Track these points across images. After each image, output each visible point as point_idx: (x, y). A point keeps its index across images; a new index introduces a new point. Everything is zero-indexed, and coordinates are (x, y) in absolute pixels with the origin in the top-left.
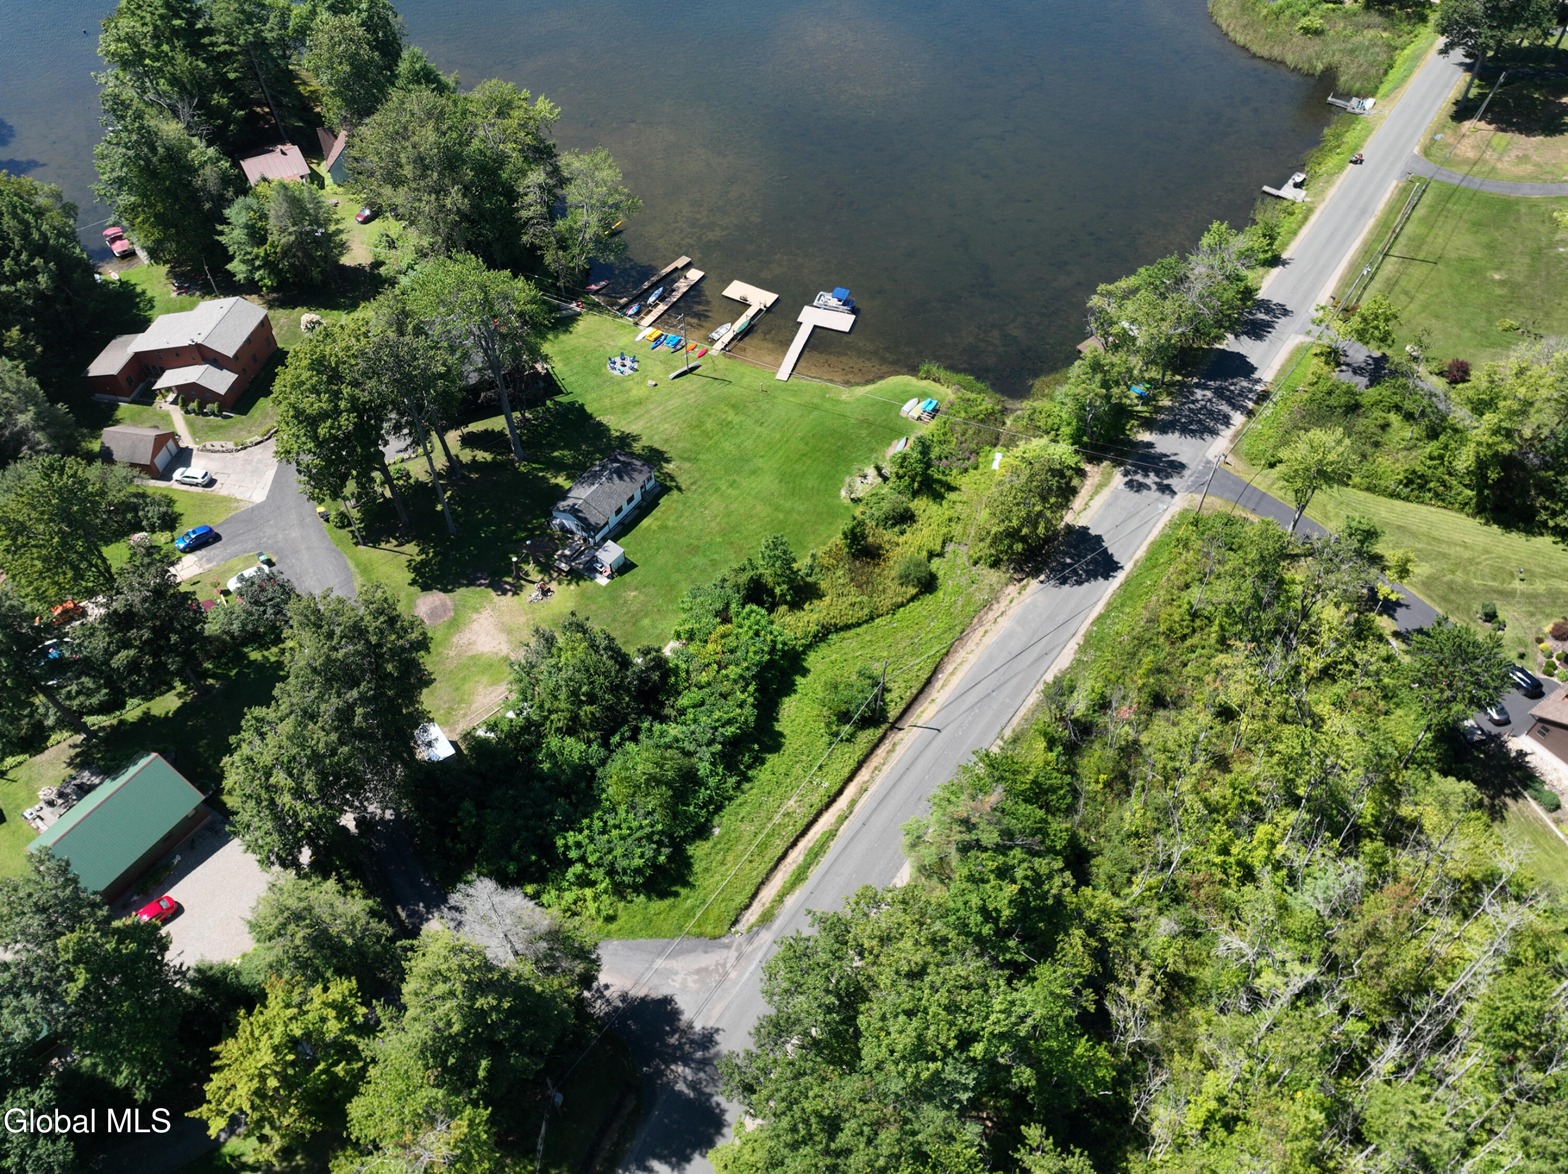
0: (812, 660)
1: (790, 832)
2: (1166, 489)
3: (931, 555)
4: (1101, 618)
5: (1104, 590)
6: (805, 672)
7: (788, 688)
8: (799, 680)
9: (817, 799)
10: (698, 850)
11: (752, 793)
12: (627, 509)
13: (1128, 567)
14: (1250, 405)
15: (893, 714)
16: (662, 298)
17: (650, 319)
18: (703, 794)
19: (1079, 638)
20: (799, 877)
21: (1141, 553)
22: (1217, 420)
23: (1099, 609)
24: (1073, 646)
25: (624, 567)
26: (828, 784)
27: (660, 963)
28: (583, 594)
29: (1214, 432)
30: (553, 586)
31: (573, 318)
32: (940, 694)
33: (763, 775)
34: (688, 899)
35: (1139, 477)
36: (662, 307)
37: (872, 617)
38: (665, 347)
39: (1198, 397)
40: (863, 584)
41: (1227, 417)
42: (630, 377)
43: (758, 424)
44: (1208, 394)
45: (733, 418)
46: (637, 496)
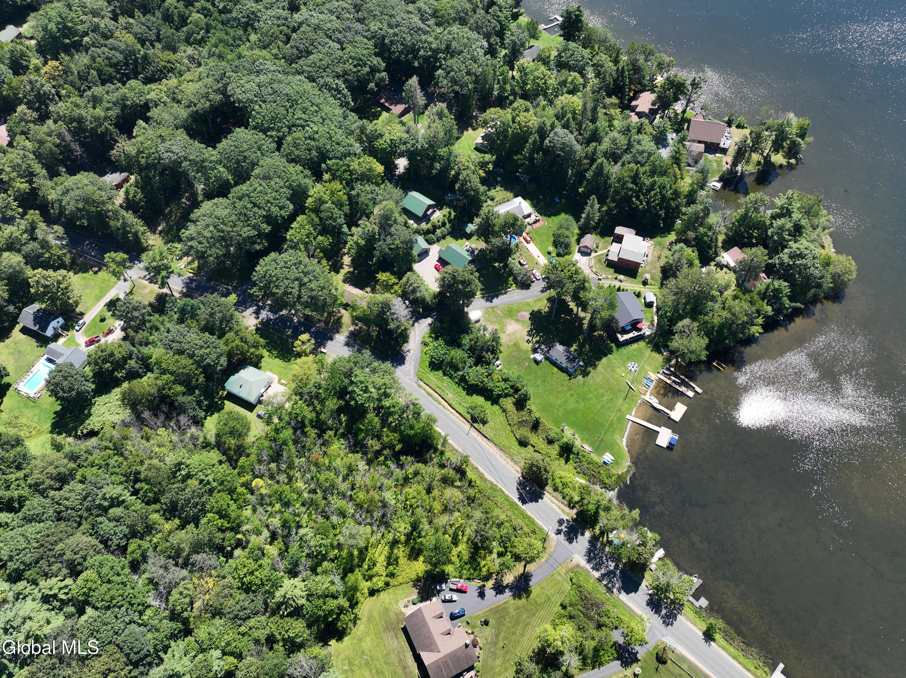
0: (496, 408)
1: (442, 394)
2: (559, 532)
3: (533, 447)
4: (503, 492)
5: (514, 497)
6: (492, 404)
7: (487, 399)
8: (490, 403)
9: (451, 402)
10: (440, 373)
11: (455, 387)
12: (557, 362)
13: (524, 507)
14: (605, 582)
15: (476, 425)
16: (674, 382)
17: (662, 377)
18: (452, 372)
19: (495, 483)
20: (429, 394)
21: (529, 513)
22: (596, 565)
23: (506, 492)
24: (493, 480)
25: (537, 362)
26: (454, 404)
27: (413, 363)
28: (527, 351)
29: (589, 561)
30: (531, 344)
31: (660, 352)
32: (480, 438)
33: (460, 389)
34: (428, 370)
35: (565, 524)
36: (669, 381)
37: (510, 425)
38: (645, 381)
39: (610, 563)
40: (522, 423)
41: (597, 570)
42: (626, 368)
43: (603, 406)
44: (612, 568)
45: (605, 398)
46: (564, 365)
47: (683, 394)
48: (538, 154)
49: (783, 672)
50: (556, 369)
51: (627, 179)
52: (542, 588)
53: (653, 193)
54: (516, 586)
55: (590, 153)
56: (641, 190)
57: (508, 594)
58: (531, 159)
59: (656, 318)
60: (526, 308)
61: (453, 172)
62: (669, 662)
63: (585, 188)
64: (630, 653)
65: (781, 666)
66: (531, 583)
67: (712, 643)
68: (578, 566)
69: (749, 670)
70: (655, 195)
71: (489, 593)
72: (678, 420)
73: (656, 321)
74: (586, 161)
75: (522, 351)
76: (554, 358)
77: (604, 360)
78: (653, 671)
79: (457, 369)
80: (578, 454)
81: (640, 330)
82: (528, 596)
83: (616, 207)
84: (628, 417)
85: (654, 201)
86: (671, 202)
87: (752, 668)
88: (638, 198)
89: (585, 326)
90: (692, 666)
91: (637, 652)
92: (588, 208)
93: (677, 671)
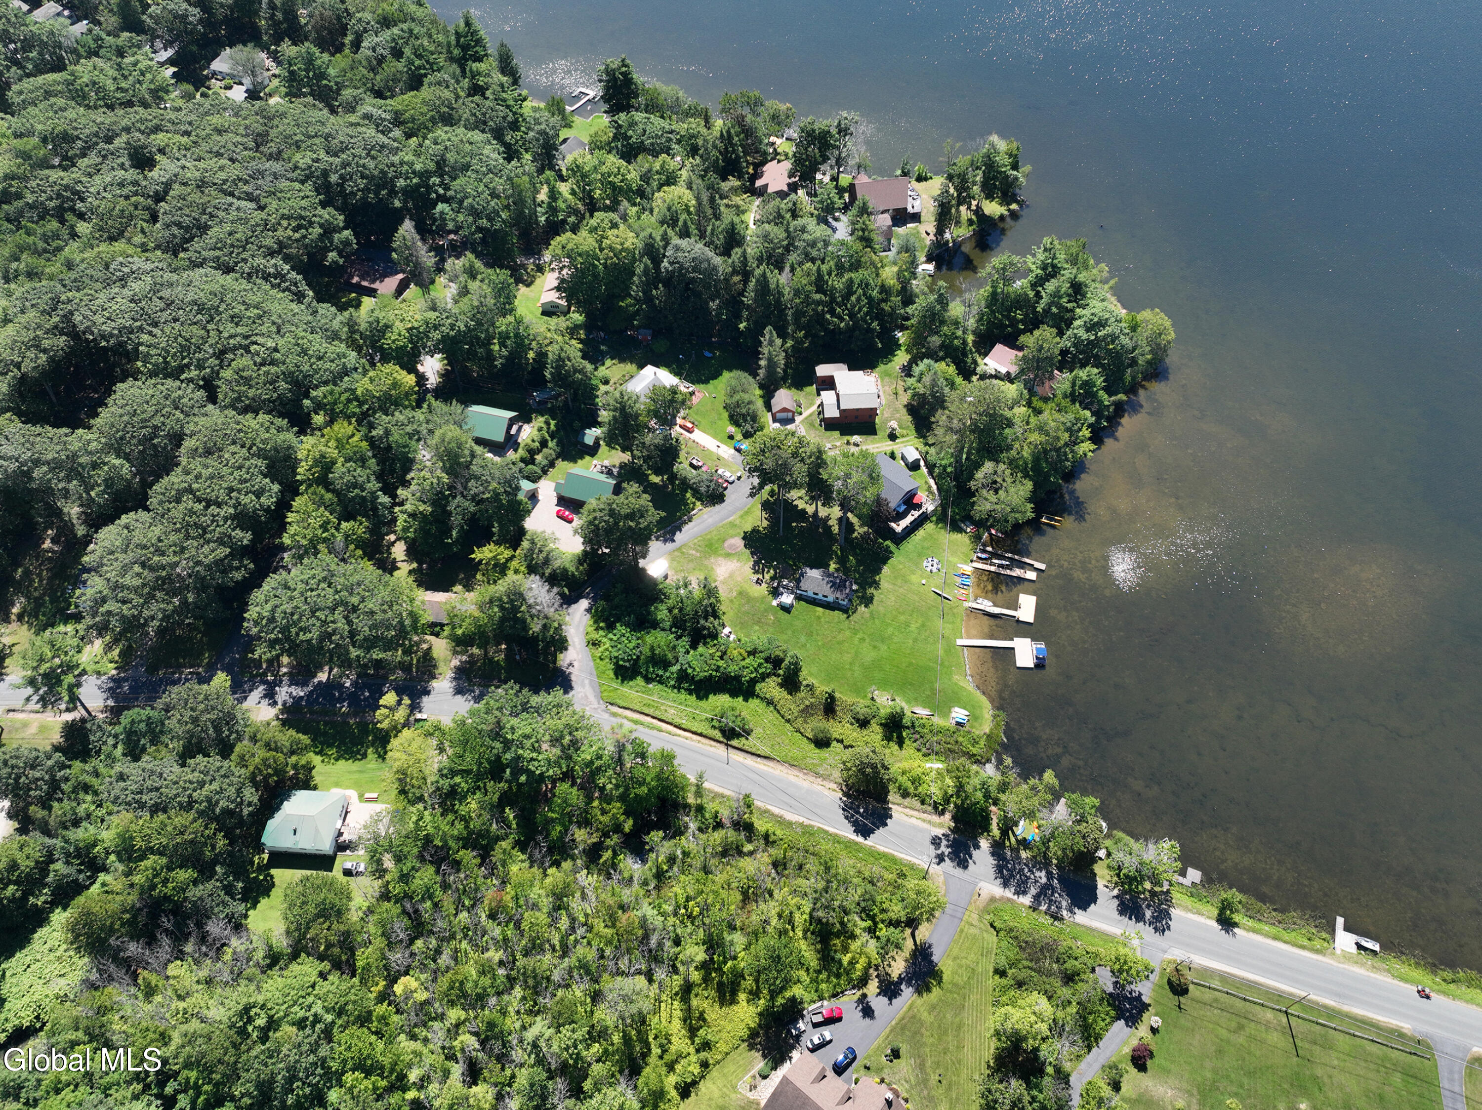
0: (754, 703)
1: (657, 714)
2: (941, 859)
3: (841, 741)
4: (826, 832)
5: (847, 832)
6: (746, 700)
7: (734, 694)
8: (741, 699)
9: (677, 721)
10: (639, 681)
11: (673, 694)
12: (820, 597)
13: (869, 842)
14: (1044, 907)
15: (735, 742)
16: (1000, 566)
17: (980, 566)
18: (661, 672)
19: (807, 822)
20: (636, 722)
21: (882, 849)
22: (1019, 885)
23: (831, 830)
24: (801, 819)
25: (786, 609)
26: (684, 723)
27: (587, 682)
28: (764, 597)
29: (1005, 885)
30: (764, 585)
31: (960, 530)
32: (750, 761)
33: (683, 695)
34: (616, 684)
35: (944, 842)
36: (993, 569)
37: (788, 721)
38: (959, 580)
39: (1038, 874)
40: (807, 712)
41: (1024, 893)
42: (923, 570)
43: (915, 640)
44: (1044, 880)
45: (913, 627)
46: (831, 599)
47: (1020, 580)
48: (657, 288)
49: (1347, 929)
50: (820, 610)
51: (809, 288)
52: (955, 959)
53: (853, 298)
54: (914, 973)
55: (737, 264)
56: (833, 299)
57: (907, 992)
58: (649, 299)
59: (932, 482)
60: (731, 532)
61: (531, 355)
62: (1191, 987)
63: (748, 320)
64: (1131, 1000)
65: (1340, 921)
66: (935, 958)
67: (1236, 930)
68: (993, 899)
69: (1303, 947)
70: (859, 299)
71: (878, 1003)
72: (1031, 619)
73: (934, 487)
74: (736, 279)
75: (755, 599)
76: (810, 594)
77: (886, 570)
78: (1175, 1013)
79: (666, 664)
80: (913, 726)
81: (919, 506)
82: (940, 982)
83: (805, 336)
84: (960, 642)
85: (860, 310)
86: (883, 305)
87: (1306, 942)
88: (832, 312)
89: (836, 529)
90: (1224, 978)
91: (1140, 994)
92: (765, 350)
93: (1208, 995)
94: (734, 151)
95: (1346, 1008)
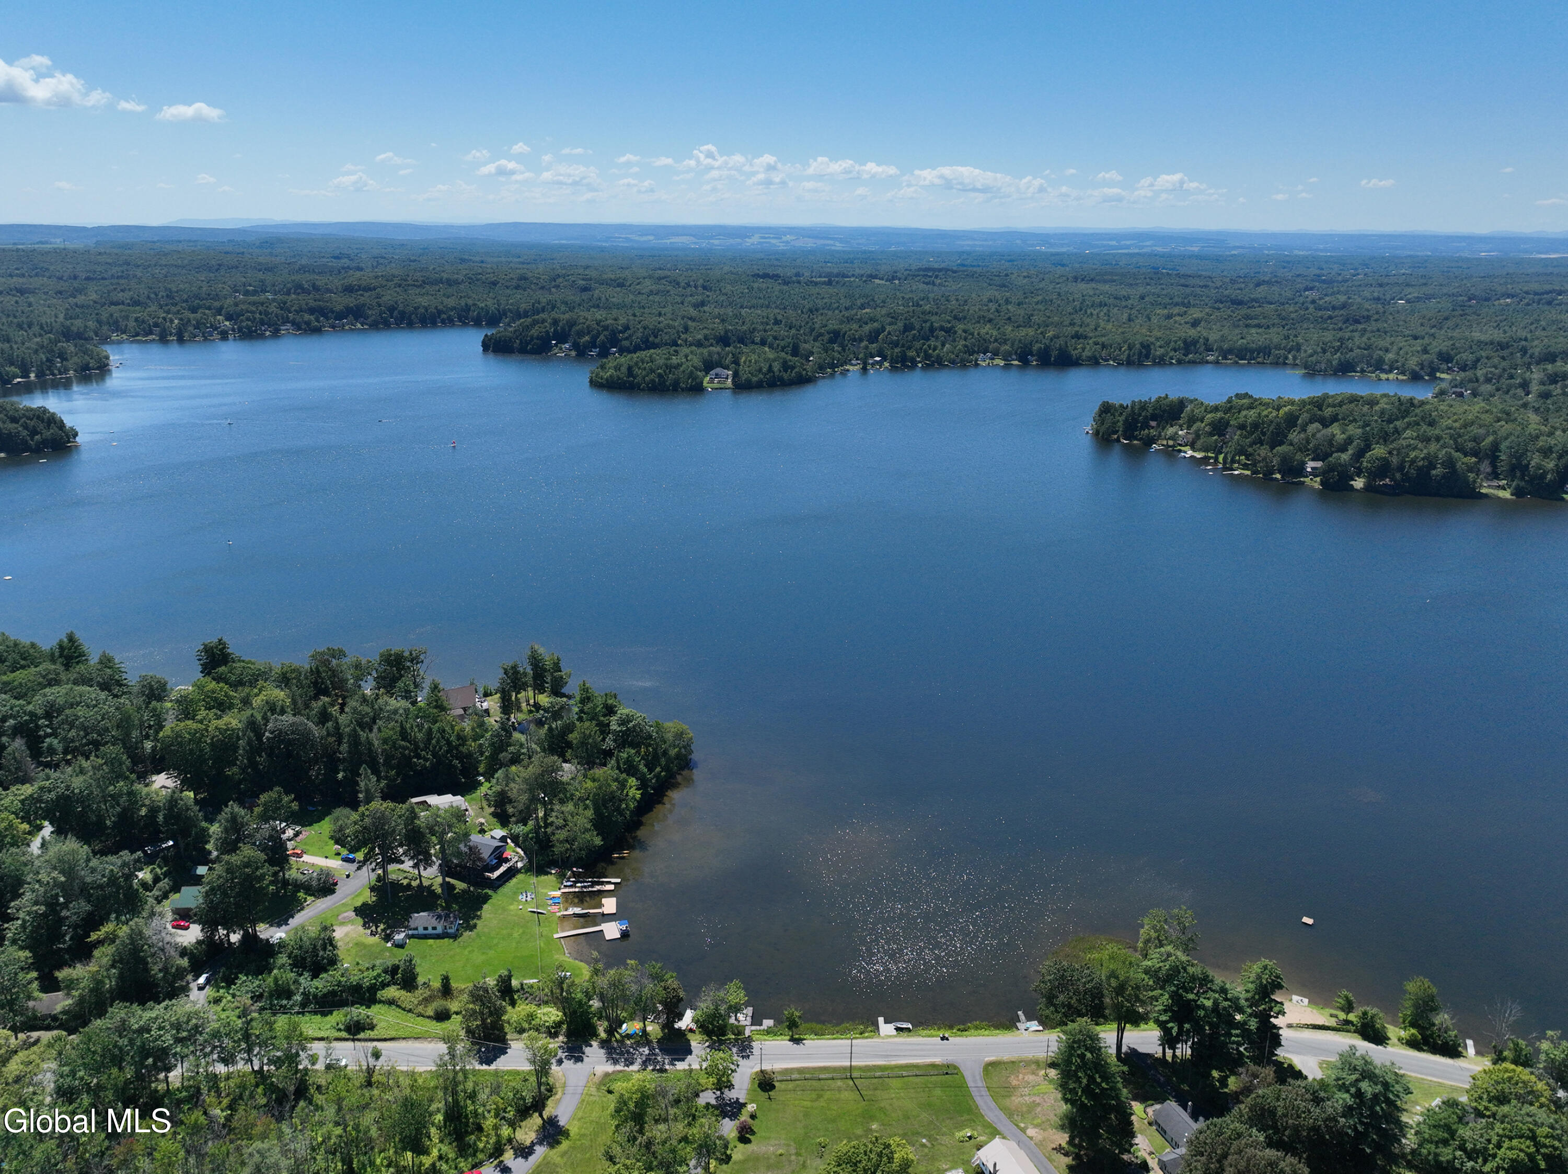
0: (376, 1006)
2: (560, 1062)
3: (459, 1013)
5: (473, 1065)
6: (368, 1006)
7: (356, 1005)
8: (363, 1006)
12: (430, 931)
13: (493, 1067)
14: (650, 1068)
15: (359, 1037)
16: (582, 887)
17: (567, 890)
18: (284, 1002)
21: (504, 1068)
22: (626, 1060)
24: (429, 1068)
25: (400, 946)
28: (377, 942)
29: (616, 1063)
30: (376, 935)
31: (547, 873)
36: (577, 890)
37: (410, 1011)
38: (550, 902)
39: (641, 1050)
40: (427, 1001)
41: (632, 1063)
42: (519, 902)
43: (518, 942)
44: (647, 1052)
45: (516, 935)
46: (439, 930)
47: (600, 892)
48: (261, 756)
49: (886, 1022)
50: (431, 941)
51: (394, 737)
52: (579, 1119)
53: (434, 742)
54: (544, 1136)
55: (331, 729)
56: (417, 747)
57: (540, 1151)
58: (253, 764)
59: (519, 850)
60: (343, 909)
62: (776, 1084)
63: (344, 771)
64: (730, 1105)
65: (881, 1020)
66: (561, 1123)
67: (804, 1042)
68: (607, 1075)
70: (438, 742)
72: (614, 911)
73: (522, 853)
74: (331, 739)
75: (372, 945)
76: (421, 931)
77: (485, 907)
78: (768, 1103)
79: (289, 995)
80: (522, 988)
81: (507, 860)
82: (568, 1136)
83: (398, 774)
84: (556, 936)
85: (441, 748)
86: (461, 748)
87: (860, 1035)
88: (418, 757)
89: (439, 891)
90: (800, 1071)
91: (737, 1099)
92: (362, 784)
93: (791, 1085)
94: (323, 683)
95: (893, 1063)
